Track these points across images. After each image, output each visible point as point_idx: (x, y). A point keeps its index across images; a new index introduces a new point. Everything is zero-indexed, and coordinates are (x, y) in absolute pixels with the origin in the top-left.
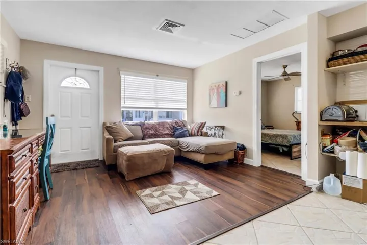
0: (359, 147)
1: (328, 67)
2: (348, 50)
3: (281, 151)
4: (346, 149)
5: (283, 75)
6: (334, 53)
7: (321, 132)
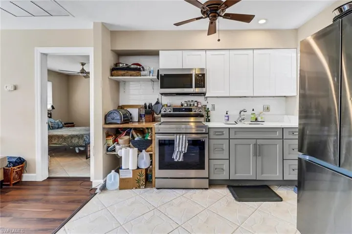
0: (131, 144)
1: (112, 75)
2: (126, 65)
3: (77, 151)
4: (122, 147)
5: (82, 73)
6: (117, 64)
7: (106, 134)
